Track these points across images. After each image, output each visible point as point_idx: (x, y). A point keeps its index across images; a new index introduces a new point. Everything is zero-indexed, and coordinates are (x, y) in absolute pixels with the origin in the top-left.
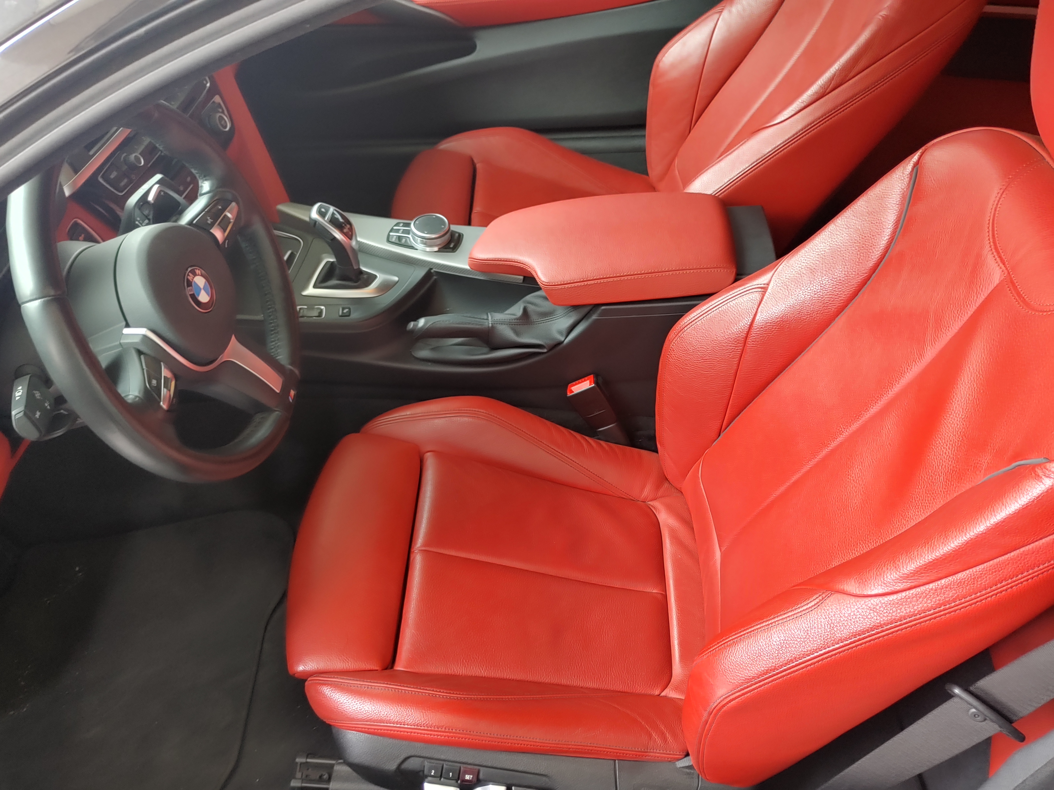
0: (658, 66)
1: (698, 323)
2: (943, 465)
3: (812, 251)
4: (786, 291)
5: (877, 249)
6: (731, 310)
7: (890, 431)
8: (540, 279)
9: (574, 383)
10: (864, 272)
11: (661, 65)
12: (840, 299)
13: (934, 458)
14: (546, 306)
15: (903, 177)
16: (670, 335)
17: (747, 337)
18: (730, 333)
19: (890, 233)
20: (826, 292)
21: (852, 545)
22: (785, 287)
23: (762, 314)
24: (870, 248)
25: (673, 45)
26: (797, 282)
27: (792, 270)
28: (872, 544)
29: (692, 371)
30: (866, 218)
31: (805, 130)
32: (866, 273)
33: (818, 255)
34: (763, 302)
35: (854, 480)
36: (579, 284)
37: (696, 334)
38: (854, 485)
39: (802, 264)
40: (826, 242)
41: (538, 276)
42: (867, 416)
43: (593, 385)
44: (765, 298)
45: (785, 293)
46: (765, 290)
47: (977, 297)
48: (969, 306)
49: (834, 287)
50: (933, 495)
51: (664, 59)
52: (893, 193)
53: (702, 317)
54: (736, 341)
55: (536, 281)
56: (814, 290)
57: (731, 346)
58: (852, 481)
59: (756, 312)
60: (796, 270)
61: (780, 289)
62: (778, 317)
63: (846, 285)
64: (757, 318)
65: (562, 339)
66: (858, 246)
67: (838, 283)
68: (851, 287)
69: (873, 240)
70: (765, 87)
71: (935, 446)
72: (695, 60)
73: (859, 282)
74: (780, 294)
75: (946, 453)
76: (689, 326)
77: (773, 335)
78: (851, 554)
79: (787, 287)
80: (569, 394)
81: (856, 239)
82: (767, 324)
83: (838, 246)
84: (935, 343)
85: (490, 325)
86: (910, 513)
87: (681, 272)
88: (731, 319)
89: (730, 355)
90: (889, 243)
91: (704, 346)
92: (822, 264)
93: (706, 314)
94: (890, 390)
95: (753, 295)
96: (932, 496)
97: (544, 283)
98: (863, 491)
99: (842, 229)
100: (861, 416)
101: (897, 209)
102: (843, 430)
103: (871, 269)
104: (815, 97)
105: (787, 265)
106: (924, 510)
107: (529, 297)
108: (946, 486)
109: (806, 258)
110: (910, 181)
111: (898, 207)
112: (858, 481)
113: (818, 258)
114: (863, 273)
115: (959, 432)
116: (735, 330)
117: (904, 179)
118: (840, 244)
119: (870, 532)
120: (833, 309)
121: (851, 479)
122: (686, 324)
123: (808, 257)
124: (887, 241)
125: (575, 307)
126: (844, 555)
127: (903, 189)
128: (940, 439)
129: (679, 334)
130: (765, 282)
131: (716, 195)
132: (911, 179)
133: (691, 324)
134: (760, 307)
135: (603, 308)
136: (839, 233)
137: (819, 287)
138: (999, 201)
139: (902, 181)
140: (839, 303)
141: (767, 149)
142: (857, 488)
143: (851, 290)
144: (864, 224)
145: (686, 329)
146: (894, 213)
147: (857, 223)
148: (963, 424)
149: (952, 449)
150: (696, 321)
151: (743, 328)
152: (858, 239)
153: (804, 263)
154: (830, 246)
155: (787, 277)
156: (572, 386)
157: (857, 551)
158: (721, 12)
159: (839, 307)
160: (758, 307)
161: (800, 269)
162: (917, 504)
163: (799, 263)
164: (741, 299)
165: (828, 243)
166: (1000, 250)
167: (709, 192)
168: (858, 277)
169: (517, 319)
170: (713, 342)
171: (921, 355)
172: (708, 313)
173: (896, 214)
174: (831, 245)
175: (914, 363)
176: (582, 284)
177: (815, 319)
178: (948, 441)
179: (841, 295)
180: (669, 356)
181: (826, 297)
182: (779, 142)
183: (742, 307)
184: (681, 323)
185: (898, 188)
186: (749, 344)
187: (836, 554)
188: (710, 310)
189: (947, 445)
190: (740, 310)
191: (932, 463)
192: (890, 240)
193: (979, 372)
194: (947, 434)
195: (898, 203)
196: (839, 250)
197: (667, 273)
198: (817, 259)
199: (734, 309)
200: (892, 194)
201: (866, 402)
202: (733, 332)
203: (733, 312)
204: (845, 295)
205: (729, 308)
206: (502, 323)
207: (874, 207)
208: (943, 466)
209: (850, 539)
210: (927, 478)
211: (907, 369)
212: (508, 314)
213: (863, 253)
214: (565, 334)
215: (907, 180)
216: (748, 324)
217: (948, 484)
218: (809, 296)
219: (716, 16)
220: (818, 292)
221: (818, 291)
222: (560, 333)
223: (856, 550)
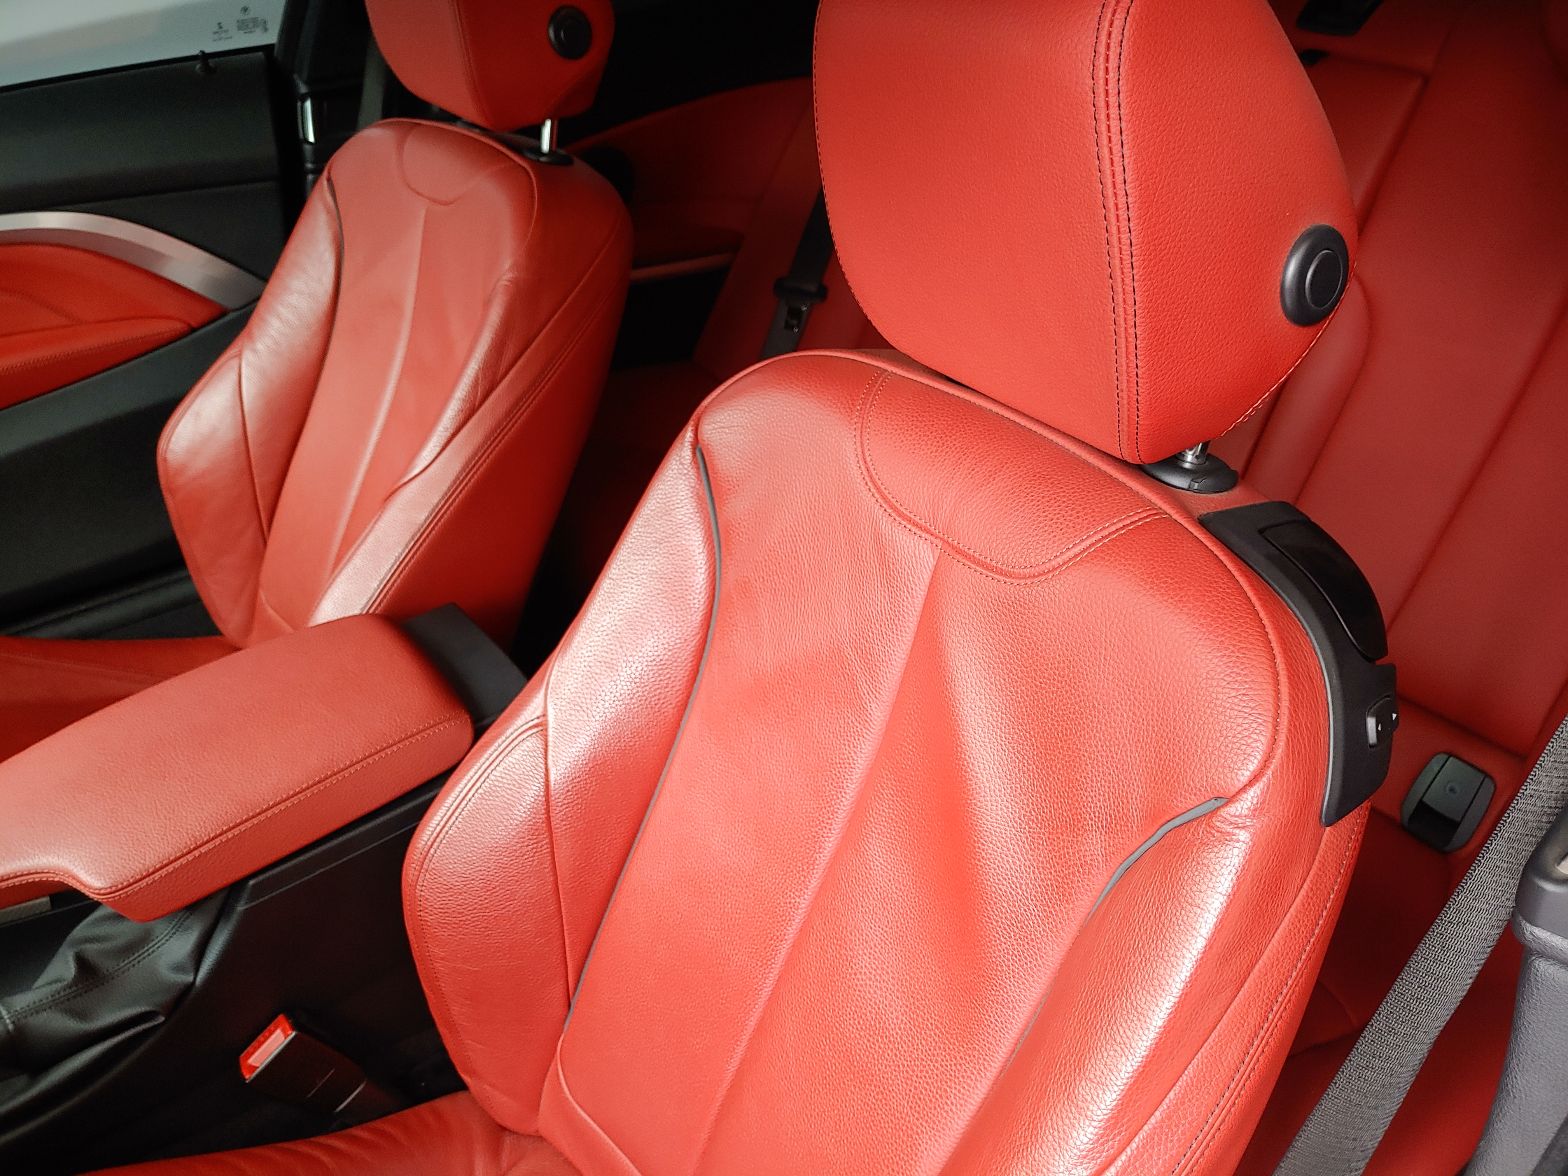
0: (165, 460)
1: (450, 832)
2: (1021, 884)
3: (594, 633)
4: (582, 713)
5: (698, 591)
6: (501, 785)
7: (886, 867)
8: (90, 887)
9: (250, 1049)
10: (694, 633)
11: (170, 456)
12: (675, 689)
13: (999, 880)
14: (126, 930)
15: (686, 469)
16: (407, 875)
17: (548, 818)
18: (517, 825)
19: (706, 558)
20: (647, 688)
21: (938, 1096)
22: (578, 708)
23: (558, 768)
24: (687, 593)
25: (179, 421)
26: (593, 692)
27: (575, 676)
28: (973, 1078)
29: (477, 921)
30: (658, 550)
31: (468, 468)
32: (698, 633)
33: (607, 635)
34: (550, 748)
35: (870, 979)
36: (183, 861)
37: (455, 853)
38: (876, 986)
39: (588, 659)
40: (610, 609)
41: (82, 883)
42: (824, 858)
43: (294, 1034)
44: (550, 739)
45: (581, 718)
46: (544, 727)
47: (913, 597)
48: (906, 615)
49: (657, 675)
50: (1035, 944)
51: (171, 446)
52: (683, 498)
53: (453, 818)
54: (533, 835)
55: (83, 895)
56: (628, 692)
57: (527, 846)
58: (868, 982)
59: (547, 769)
60: (582, 673)
61: (570, 715)
62: (587, 761)
63: (675, 664)
64: (552, 778)
65: (190, 978)
66: (665, 598)
67: (660, 667)
68: (684, 664)
69: (685, 579)
70: (363, 437)
71: (989, 859)
72: (228, 433)
73: (693, 651)
74: (574, 723)
75: (1014, 863)
76: (436, 844)
77: (592, 795)
78: (945, 1114)
79: (581, 707)
80: (249, 1077)
81: (657, 587)
82: (575, 781)
83: (635, 610)
84: (879, 693)
85: (11, 1027)
86: (1010, 993)
87: (376, 757)
88: (508, 799)
89: (533, 861)
90: (711, 575)
91: (481, 866)
92: (621, 647)
93: (459, 810)
94: (843, 799)
95: (527, 743)
96: (1033, 946)
97: (102, 891)
98: (898, 990)
99: (627, 581)
100: (817, 862)
101: (699, 519)
102: (798, 900)
103: (702, 625)
104: (461, 417)
105: (563, 670)
106: (1032, 976)
107: (80, 931)
108: (1047, 917)
109: (589, 648)
110: (698, 473)
111: (700, 517)
112: (878, 977)
113: (610, 640)
114: (693, 635)
115: (1016, 819)
116: (524, 815)
117: (689, 471)
118: (635, 604)
119: (956, 1059)
120: (670, 710)
121: (864, 978)
122: (429, 843)
123: (592, 644)
124: (707, 572)
125: (192, 908)
126: (934, 1123)
127: (695, 487)
128: (991, 843)
129: (425, 866)
130: (538, 713)
131: (371, 611)
132: (698, 468)
133: (438, 840)
134: (550, 757)
135: (252, 882)
136: (625, 589)
137: (633, 684)
138: (862, 446)
139: (688, 476)
140: (676, 698)
141: (421, 516)
142: (884, 990)
143: (686, 668)
144: (658, 561)
145: (432, 851)
146: (699, 528)
147: (647, 563)
148: (1017, 803)
149: (1021, 850)
150: (446, 829)
151: (535, 806)
152: (661, 587)
153: (589, 657)
154: (620, 614)
155: (573, 690)
156: (249, 1058)
157: (952, 1103)
158: (239, 356)
159: (679, 704)
160: (546, 759)
161: (588, 668)
162: (1013, 971)
163: (582, 660)
164: (510, 759)
165: (616, 611)
166: (909, 514)
167: (357, 612)
168: (688, 645)
169: (70, 986)
170: (493, 853)
171: (866, 721)
172: (462, 806)
173: (702, 527)
174: (621, 612)
175: (861, 738)
176: (190, 857)
177: (650, 739)
178: (1006, 842)
179: (674, 683)
180: (421, 913)
181: (651, 695)
182: (435, 498)
183: (518, 772)
184: (420, 846)
185: (687, 488)
186: (557, 828)
187: (918, 1127)
188: (463, 799)
189: (1009, 849)
190: (516, 777)
191: (1000, 889)
192: (711, 569)
193: (992, 709)
194: (998, 830)
195: (696, 510)
196: (638, 614)
197: (352, 770)
198: (609, 642)
199: (505, 781)
200: (682, 500)
201: (814, 837)
202: (521, 819)
203: (507, 786)
204: (679, 680)
205: (496, 783)
206: (38, 1009)
207: (662, 530)
208: (1023, 887)
209: (928, 1087)
210: (1006, 918)
211: (855, 753)
212: (43, 986)
213: (679, 606)
214: (190, 966)
215: (692, 472)
216: (542, 794)
217: (1050, 912)
218: (624, 706)
219: (234, 363)
220: (634, 694)
221: (634, 691)
222: (178, 968)
223: (949, 1103)
